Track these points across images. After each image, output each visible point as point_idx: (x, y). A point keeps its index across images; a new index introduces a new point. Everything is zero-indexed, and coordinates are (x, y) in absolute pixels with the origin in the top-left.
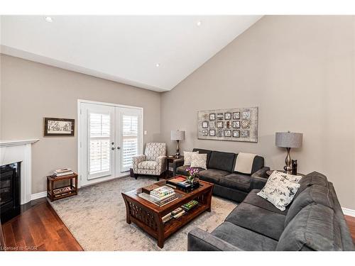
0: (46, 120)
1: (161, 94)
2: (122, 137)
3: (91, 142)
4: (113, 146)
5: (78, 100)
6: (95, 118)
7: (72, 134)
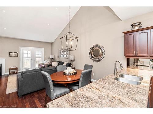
0: (10, 53)
1: (52, 43)
2: (35, 58)
3: (24, 59)
4: (32, 60)
5: (20, 47)
6: (25, 52)
7: (18, 57)
